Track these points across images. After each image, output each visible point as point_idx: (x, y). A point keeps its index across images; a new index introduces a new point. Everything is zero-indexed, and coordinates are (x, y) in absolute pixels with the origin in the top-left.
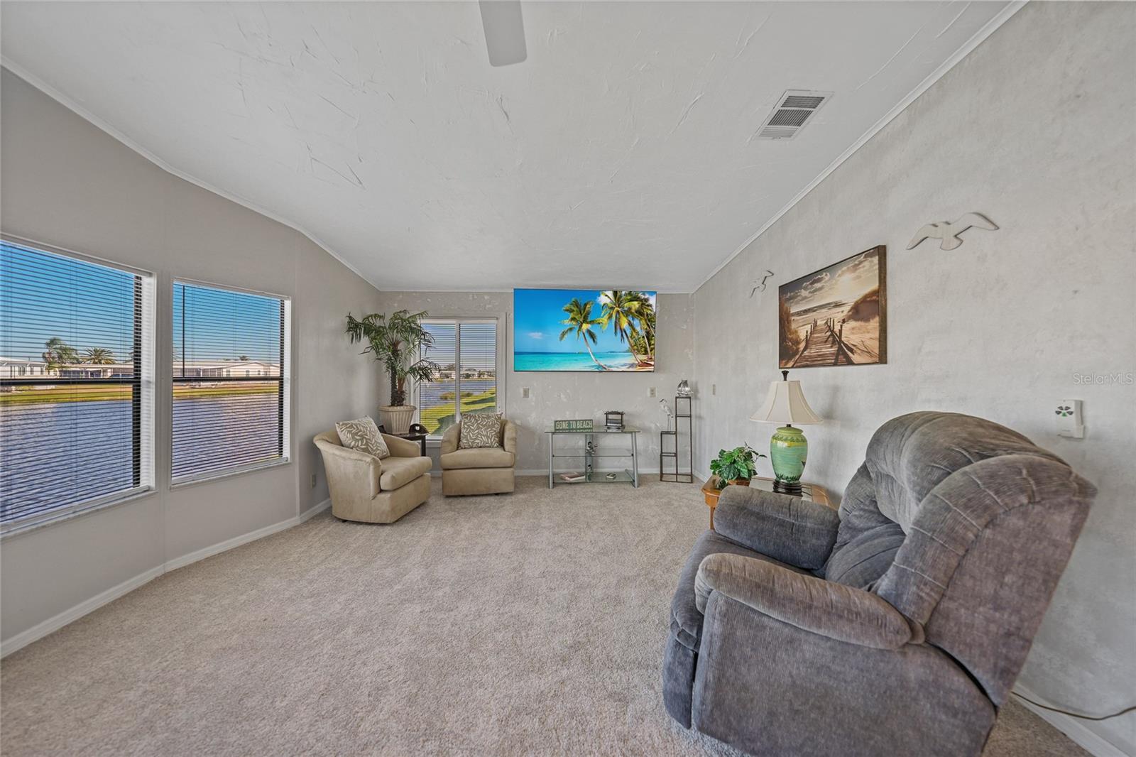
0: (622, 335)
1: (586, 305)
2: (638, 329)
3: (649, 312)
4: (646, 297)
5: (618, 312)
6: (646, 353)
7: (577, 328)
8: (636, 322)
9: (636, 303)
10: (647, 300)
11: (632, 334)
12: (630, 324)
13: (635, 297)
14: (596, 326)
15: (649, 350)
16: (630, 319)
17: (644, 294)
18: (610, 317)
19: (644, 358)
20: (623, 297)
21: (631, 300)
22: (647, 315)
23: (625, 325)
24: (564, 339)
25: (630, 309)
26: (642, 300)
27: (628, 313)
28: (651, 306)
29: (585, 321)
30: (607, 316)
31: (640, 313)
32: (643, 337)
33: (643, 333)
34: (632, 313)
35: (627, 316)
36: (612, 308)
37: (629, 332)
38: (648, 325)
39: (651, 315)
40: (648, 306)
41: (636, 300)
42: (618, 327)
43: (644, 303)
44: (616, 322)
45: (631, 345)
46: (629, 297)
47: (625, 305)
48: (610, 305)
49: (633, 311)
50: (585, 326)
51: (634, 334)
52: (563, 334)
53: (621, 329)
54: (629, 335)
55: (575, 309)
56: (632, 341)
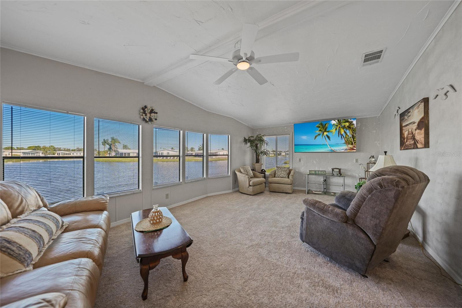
0: (341, 137)
1: (325, 124)
2: (348, 134)
3: (353, 127)
4: (352, 121)
5: (340, 127)
6: (352, 144)
7: (322, 134)
8: (347, 131)
9: (347, 123)
10: (352, 122)
11: (346, 136)
12: (345, 132)
13: (347, 121)
14: (330, 133)
15: (353, 143)
16: (345, 130)
17: (351, 120)
18: (336, 129)
19: (351, 146)
20: (342, 121)
21: (345, 122)
22: (352, 128)
23: (343, 132)
24: (316, 139)
25: (345, 126)
26: (350, 122)
27: (344, 127)
28: (354, 124)
29: (325, 131)
30: (335, 129)
31: (349, 127)
32: (351, 137)
33: (351, 136)
34: (346, 128)
35: (343, 129)
36: (337, 126)
37: (344, 135)
38: (353, 132)
39: (354, 128)
40: (353, 124)
41: (348, 122)
42: (340, 133)
43: (351, 123)
44: (339, 131)
45: (345, 141)
46: (344, 121)
47: (343, 124)
48: (336, 124)
49: (346, 127)
50: (325, 133)
51: (347, 136)
52: (316, 137)
53: (341, 134)
54: (344, 137)
55: (321, 126)
56: (346, 139)
